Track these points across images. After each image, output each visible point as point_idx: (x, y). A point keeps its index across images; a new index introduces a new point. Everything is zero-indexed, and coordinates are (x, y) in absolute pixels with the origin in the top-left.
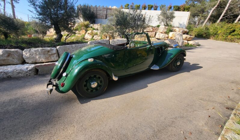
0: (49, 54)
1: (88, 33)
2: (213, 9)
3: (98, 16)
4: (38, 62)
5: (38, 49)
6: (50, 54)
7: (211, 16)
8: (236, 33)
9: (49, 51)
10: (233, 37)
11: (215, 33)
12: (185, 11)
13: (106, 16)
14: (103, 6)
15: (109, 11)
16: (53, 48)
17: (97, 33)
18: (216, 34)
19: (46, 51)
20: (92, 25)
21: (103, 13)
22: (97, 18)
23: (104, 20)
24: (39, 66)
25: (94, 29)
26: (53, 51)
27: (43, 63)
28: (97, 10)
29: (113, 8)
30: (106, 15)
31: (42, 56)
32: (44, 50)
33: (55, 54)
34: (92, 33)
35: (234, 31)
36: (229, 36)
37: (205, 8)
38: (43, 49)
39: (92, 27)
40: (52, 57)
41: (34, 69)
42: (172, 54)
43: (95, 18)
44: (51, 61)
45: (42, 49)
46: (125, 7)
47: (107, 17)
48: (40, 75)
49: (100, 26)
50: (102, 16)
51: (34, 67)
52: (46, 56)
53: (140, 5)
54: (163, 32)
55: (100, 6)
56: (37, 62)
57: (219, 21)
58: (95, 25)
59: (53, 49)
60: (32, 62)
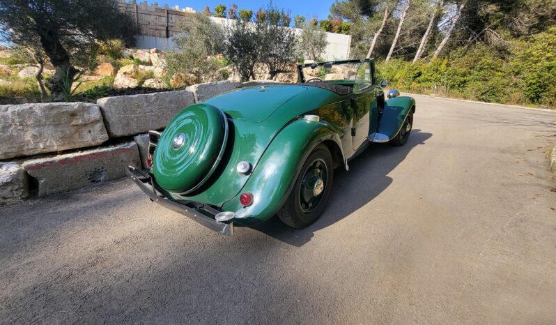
0: (74, 122)
1: (125, 73)
2: (376, 35)
3: (145, 29)
4: (31, 152)
5: (31, 108)
6: (80, 122)
7: (375, 49)
8: (422, 77)
9: (73, 115)
10: (419, 85)
11: (390, 77)
12: (342, 33)
13: (167, 31)
14: (157, 4)
15: (174, 18)
16: (88, 104)
17: (152, 73)
18: (391, 80)
19: (63, 113)
20: (129, 51)
21: (157, 22)
22: (140, 34)
23: (162, 41)
24: (44, 165)
25: (139, 62)
26: (89, 113)
27: (54, 154)
28: (139, 11)
29: (184, 10)
30: (167, 28)
31: (48, 131)
32: (54, 112)
33: (96, 122)
34: (137, 72)
35: (420, 74)
36: (414, 83)
37: (363, 32)
38: (53, 108)
39: (132, 57)
40: (85, 133)
41: (21, 177)
42: (402, 108)
43: (135, 33)
44: (82, 146)
45: (46, 107)
46: (216, 12)
47: (170, 33)
48: (44, 197)
49: (156, 55)
50: (156, 30)
51: (19, 172)
52: (62, 131)
53: (251, 12)
54: (314, 74)
55: (146, 2)
56: (26, 153)
57: (388, 57)
58: (139, 51)
59: (89, 107)
60: (5, 154)
